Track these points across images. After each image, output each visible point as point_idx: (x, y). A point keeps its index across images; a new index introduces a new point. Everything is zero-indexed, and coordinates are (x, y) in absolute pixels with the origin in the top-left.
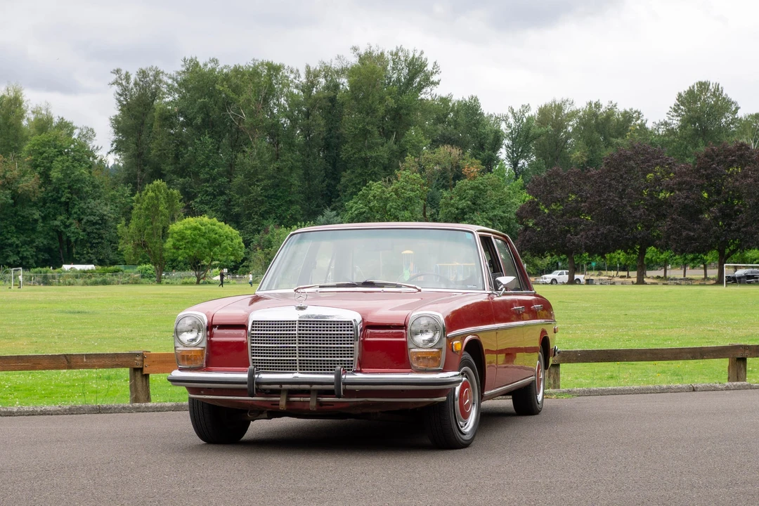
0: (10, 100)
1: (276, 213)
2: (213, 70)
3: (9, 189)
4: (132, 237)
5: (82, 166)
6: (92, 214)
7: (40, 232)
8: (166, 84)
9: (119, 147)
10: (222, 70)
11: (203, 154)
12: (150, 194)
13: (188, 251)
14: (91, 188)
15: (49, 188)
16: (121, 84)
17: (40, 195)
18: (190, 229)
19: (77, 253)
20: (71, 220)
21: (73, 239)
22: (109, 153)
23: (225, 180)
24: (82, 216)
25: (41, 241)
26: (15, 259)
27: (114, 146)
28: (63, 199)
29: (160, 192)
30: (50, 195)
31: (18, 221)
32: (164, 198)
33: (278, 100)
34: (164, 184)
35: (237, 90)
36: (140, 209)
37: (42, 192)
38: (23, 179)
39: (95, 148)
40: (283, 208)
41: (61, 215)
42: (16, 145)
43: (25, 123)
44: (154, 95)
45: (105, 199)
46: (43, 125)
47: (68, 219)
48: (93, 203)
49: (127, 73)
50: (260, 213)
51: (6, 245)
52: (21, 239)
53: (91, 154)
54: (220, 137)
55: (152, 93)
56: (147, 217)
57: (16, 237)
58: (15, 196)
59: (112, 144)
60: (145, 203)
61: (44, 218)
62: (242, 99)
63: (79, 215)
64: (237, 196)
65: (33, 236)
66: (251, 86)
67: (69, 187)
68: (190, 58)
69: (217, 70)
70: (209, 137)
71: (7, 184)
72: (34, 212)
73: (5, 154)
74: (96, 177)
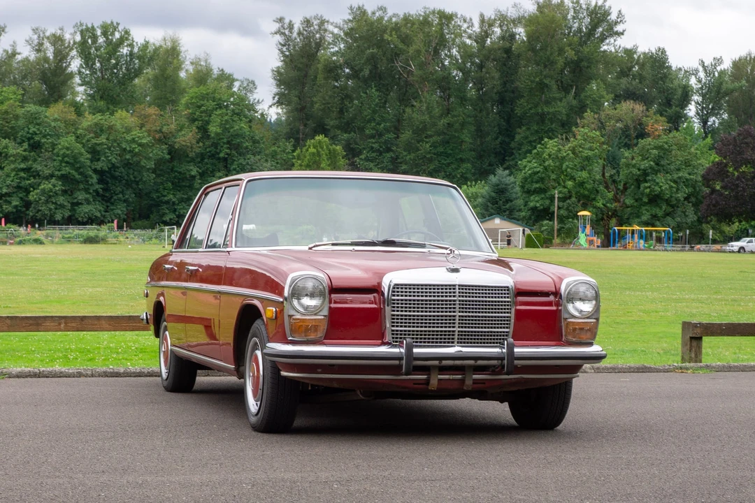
0: (167, 51)
1: (445, 172)
2: (381, 18)
3: (166, 144)
5: (241, 120)
6: (252, 170)
8: (332, 33)
9: (281, 100)
10: (391, 19)
11: (369, 108)
12: (312, 150)
14: (251, 144)
15: (207, 143)
16: (284, 34)
17: (198, 150)
22: (271, 106)
23: (391, 136)
26: (172, 217)
27: (276, 99)
28: (222, 155)
29: (322, 148)
30: (208, 150)
31: (175, 177)
32: (327, 155)
33: (449, 51)
34: (326, 139)
35: (406, 40)
37: (200, 147)
38: (180, 134)
39: (256, 101)
40: (453, 166)
41: (219, 171)
42: (174, 98)
43: (183, 74)
44: (319, 45)
45: (266, 155)
46: (202, 76)
47: (227, 175)
48: (252, 159)
49: (291, 21)
50: (429, 172)
51: (162, 202)
52: (177, 196)
53: (251, 107)
54: (387, 90)
55: (316, 44)
57: (173, 194)
58: (171, 151)
59: (274, 97)
60: (306, 159)
61: (202, 175)
62: (411, 50)
63: (238, 172)
64: (405, 153)
65: (190, 194)
66: (421, 36)
67: (228, 143)
68: (357, 6)
69: (386, 19)
70: (377, 90)
71: (163, 138)
72: (191, 168)
73: (161, 107)
74: (257, 131)
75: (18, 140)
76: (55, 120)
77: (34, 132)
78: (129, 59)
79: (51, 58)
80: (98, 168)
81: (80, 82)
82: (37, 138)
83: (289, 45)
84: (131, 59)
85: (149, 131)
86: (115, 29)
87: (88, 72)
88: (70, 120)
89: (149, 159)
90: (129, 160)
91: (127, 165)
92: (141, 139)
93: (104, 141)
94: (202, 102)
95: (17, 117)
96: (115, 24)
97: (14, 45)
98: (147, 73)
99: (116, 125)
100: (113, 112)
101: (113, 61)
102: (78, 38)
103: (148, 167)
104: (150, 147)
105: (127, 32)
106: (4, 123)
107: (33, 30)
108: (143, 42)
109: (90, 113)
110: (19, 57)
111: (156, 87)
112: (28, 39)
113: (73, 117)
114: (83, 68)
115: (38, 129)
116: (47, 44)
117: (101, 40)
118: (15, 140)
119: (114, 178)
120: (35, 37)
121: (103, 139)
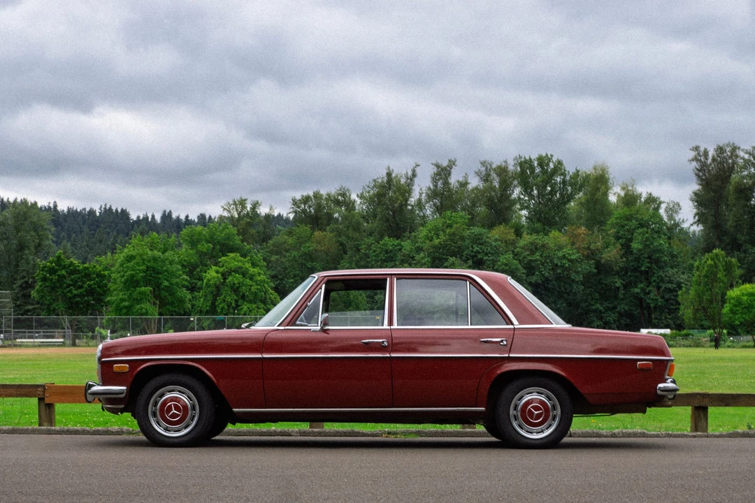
0: (596, 178)
3: (594, 260)
4: (692, 303)
5: (660, 237)
6: (670, 282)
7: (623, 299)
9: (701, 218)
12: (710, 262)
13: (744, 316)
14: (670, 258)
15: (630, 258)
16: (700, 161)
17: (621, 265)
18: (747, 295)
19: (656, 318)
20: (650, 288)
21: (652, 305)
22: (692, 225)
24: (661, 284)
25: (623, 307)
27: (697, 218)
28: (643, 268)
29: (719, 260)
30: (631, 264)
31: (601, 289)
32: (723, 266)
34: (723, 252)
36: (699, 276)
37: (624, 262)
38: (606, 250)
39: (681, 221)
41: (641, 282)
42: (602, 219)
44: (732, 169)
45: (683, 268)
46: (630, 199)
47: (648, 286)
48: (670, 271)
49: (706, 149)
51: (590, 310)
52: (604, 306)
53: (677, 225)
55: (729, 168)
56: (706, 284)
57: (600, 303)
58: (598, 265)
59: (695, 217)
60: (704, 271)
61: (626, 287)
63: (658, 283)
65: (616, 303)
67: (649, 257)
71: (591, 254)
72: (617, 280)
73: (589, 227)
74: (675, 247)
75: (464, 258)
76: (496, 240)
77: (477, 250)
78: (562, 186)
79: (497, 186)
80: (533, 281)
81: (519, 207)
82: (480, 256)
83: (704, 170)
84: (564, 186)
85: (578, 249)
86: (549, 160)
87: (527, 198)
88: (509, 240)
89: (578, 273)
90: (560, 274)
91: (558, 278)
92: (570, 256)
93: (538, 257)
94: (626, 222)
95: (463, 238)
96: (549, 156)
97: (466, 176)
98: (579, 198)
99: (549, 243)
100: (548, 231)
101: (549, 188)
102: (519, 169)
103: (577, 280)
104: (579, 262)
105: (560, 163)
106: (452, 244)
107: (481, 163)
108: (574, 171)
109: (527, 234)
110: (470, 187)
111: (588, 210)
112: (477, 171)
113: (512, 236)
114: (522, 194)
115: (481, 249)
116: (494, 175)
117: (538, 170)
118: (461, 258)
119: (546, 289)
120: (483, 169)
121: (537, 256)
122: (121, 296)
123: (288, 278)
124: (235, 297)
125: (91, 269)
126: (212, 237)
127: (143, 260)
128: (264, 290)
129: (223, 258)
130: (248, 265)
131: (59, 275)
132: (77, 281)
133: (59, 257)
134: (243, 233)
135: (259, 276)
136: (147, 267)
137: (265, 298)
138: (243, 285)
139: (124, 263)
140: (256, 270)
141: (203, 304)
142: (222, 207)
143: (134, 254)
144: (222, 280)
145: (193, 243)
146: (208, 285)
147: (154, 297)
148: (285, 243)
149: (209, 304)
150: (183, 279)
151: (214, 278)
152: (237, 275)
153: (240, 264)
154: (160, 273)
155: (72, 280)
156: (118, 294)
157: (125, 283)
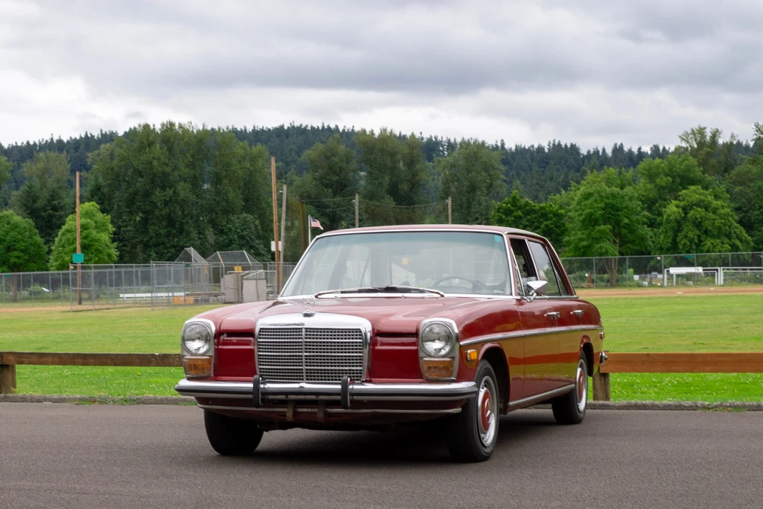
122: (580, 236)
123: (753, 210)
124: (698, 232)
125: (547, 209)
126: (671, 170)
127: (601, 197)
128: (729, 224)
129: (684, 191)
130: (710, 198)
131: (515, 216)
132: (533, 222)
133: (514, 198)
134: (703, 163)
135: (723, 209)
136: (606, 204)
137: (730, 232)
138: (706, 219)
139: (582, 201)
140: (719, 203)
141: (663, 241)
142: (680, 137)
143: (591, 191)
144: (683, 215)
145: (651, 176)
146: (668, 221)
147: (614, 234)
148: (748, 172)
149: (670, 240)
150: (644, 216)
151: (674, 213)
152: (699, 209)
153: (702, 197)
154: (620, 210)
155: (528, 221)
156: (576, 234)
157: (583, 221)
